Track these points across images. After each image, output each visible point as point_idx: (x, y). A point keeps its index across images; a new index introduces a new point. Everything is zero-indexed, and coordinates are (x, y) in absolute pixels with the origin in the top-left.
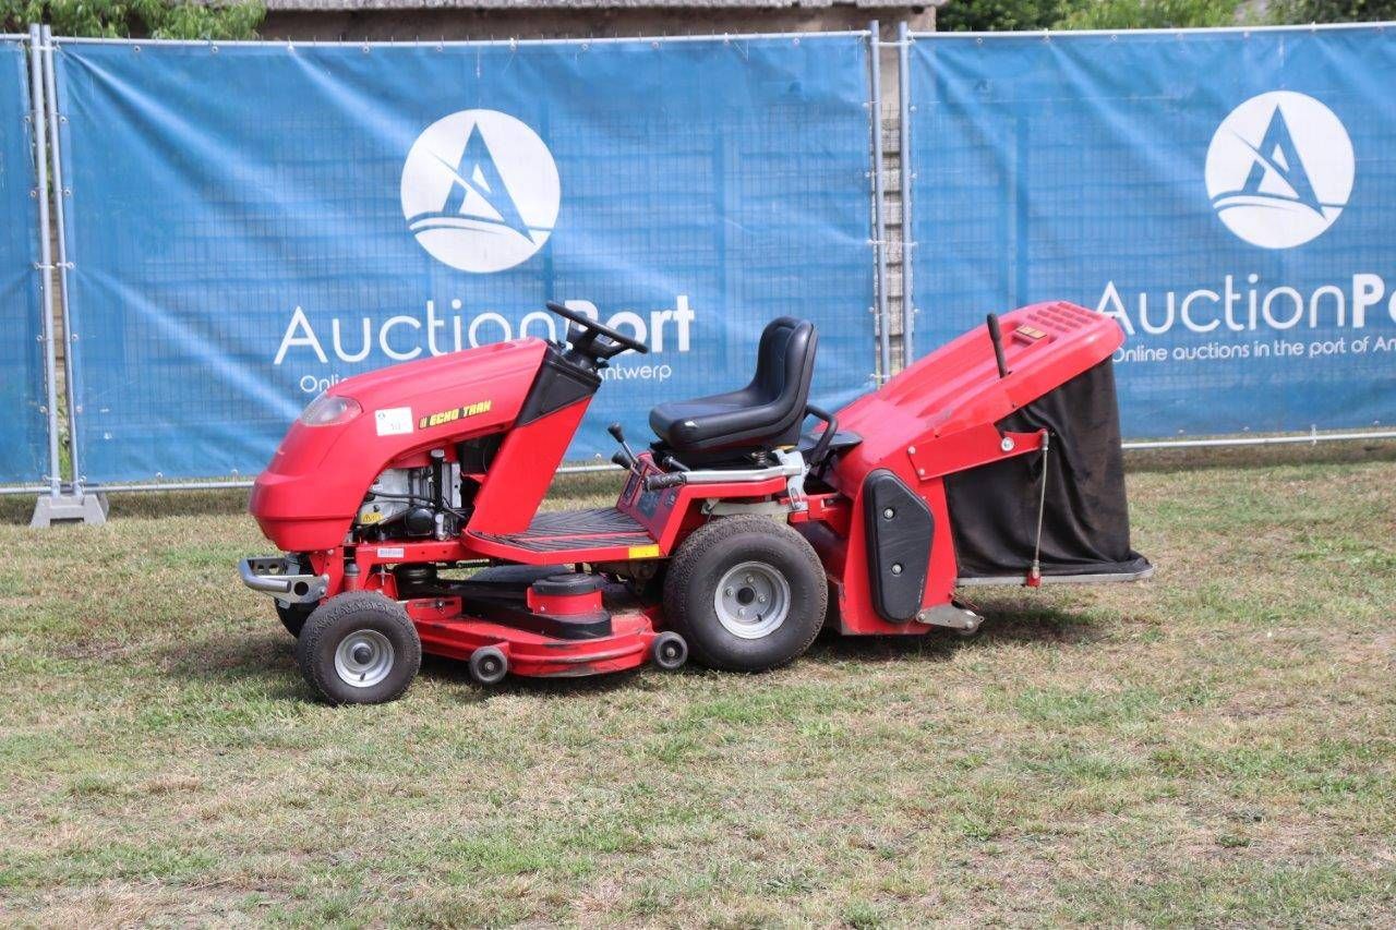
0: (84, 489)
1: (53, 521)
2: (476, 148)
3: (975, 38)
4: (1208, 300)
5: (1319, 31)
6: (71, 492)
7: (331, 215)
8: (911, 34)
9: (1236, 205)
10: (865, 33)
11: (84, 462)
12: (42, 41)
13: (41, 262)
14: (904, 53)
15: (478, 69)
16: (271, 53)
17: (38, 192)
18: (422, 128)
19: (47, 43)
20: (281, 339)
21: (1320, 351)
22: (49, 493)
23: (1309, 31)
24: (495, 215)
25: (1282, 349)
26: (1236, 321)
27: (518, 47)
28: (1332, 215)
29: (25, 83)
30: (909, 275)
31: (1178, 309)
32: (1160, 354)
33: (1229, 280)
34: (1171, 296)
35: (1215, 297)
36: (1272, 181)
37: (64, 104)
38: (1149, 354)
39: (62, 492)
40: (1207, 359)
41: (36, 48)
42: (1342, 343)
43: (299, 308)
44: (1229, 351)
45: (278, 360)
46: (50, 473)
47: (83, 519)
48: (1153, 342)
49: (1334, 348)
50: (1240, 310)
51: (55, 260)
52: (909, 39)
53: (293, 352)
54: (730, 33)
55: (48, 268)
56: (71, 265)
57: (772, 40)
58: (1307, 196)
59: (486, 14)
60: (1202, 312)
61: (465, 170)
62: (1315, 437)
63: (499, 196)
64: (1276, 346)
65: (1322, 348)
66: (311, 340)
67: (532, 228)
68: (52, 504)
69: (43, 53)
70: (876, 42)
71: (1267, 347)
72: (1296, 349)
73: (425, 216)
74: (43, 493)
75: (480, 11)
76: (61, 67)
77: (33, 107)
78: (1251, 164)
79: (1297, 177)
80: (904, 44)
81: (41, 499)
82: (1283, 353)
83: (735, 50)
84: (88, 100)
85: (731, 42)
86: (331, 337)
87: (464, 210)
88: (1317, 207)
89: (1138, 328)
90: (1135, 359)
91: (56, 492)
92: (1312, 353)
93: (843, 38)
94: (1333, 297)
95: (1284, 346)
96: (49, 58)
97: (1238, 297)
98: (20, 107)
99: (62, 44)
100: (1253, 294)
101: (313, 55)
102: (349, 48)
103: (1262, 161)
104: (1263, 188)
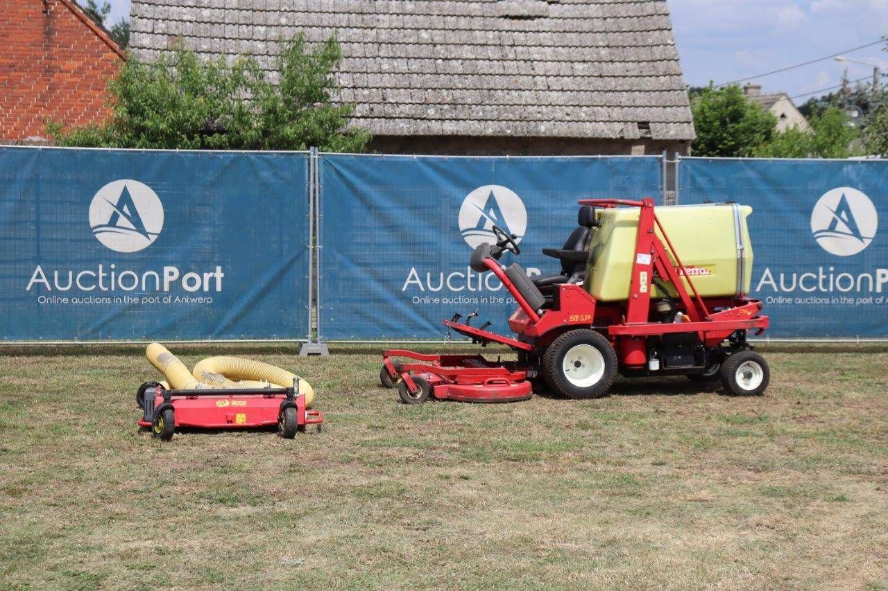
0: (321, 341)
1: (309, 354)
2: (492, 203)
4: (812, 277)
6: (316, 342)
8: (680, 157)
9: (824, 236)
10: (660, 156)
11: (322, 329)
12: (314, 153)
13: (309, 245)
14: (677, 166)
15: (493, 167)
16: (407, 160)
17: (309, 215)
18: (468, 193)
19: (316, 154)
22: (307, 342)
23: (857, 162)
27: (510, 159)
28: (868, 242)
29: (307, 171)
31: (798, 281)
32: (789, 301)
33: (821, 269)
34: (795, 275)
35: (815, 276)
36: (841, 226)
37: (321, 180)
38: (785, 300)
39: (313, 342)
41: (312, 156)
42: (871, 299)
44: (821, 300)
45: (404, 289)
46: (307, 334)
47: (321, 354)
48: (786, 295)
50: (826, 282)
51: (314, 244)
52: (680, 159)
54: (602, 155)
55: (311, 247)
56: (321, 247)
57: (620, 158)
58: (856, 233)
60: (809, 282)
64: (841, 299)
65: (862, 301)
66: (418, 281)
68: (309, 347)
69: (314, 159)
70: (665, 161)
71: (838, 299)
72: (851, 301)
73: (468, 230)
74: (304, 342)
76: (321, 165)
77: (309, 180)
78: (832, 218)
79: (851, 224)
80: (677, 161)
81: (303, 345)
83: (603, 162)
84: (331, 178)
85: (602, 158)
86: (426, 280)
87: (485, 228)
88: (861, 238)
89: (779, 288)
90: (777, 302)
91: (310, 341)
92: (858, 302)
93: (651, 158)
94: (867, 278)
95: (845, 299)
96: (317, 161)
97: (825, 277)
98: (304, 181)
99: (322, 155)
100: (832, 276)
101: (424, 161)
102: (439, 158)
103: (837, 218)
104: (837, 229)
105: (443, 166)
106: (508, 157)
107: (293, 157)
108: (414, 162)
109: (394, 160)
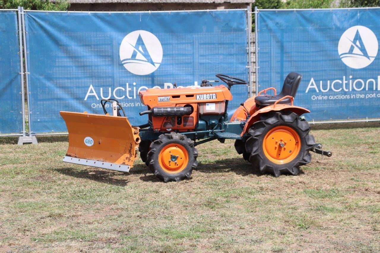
0: (32, 135)
1: (24, 144)
2: (140, 41)
3: (276, 11)
4: (339, 83)
5: (368, 9)
6: (28, 135)
7: (101, 60)
9: (346, 57)
10: (246, 9)
11: (32, 127)
12: (21, 11)
13: (21, 72)
14: (256, 15)
15: (140, 19)
16: (84, 15)
17: (20, 53)
18: (125, 36)
19: (23, 12)
20: (86, 94)
21: (368, 97)
22: (22, 136)
23: (366, 9)
24: (145, 59)
25: (358, 96)
26: (346, 88)
27: (151, 13)
28: (372, 60)
29: (16, 23)
30: (257, 76)
31: (330, 85)
32: (325, 98)
33: (344, 77)
34: (329, 82)
35: (341, 82)
36: (356, 50)
37: (27, 29)
38: (323, 98)
39: (26, 135)
40: (338, 99)
41: (19, 13)
42: (375, 94)
43: (91, 85)
44: (344, 97)
45: (86, 99)
46: (22, 130)
47: (32, 143)
48: (323, 94)
49: (373, 96)
50: (347, 85)
51: (24, 71)
52: (257, 11)
53: (90, 97)
54: (209, 9)
55: (22, 73)
56: (29, 73)
57: (221, 11)
58: (365, 54)
59: (129, 5)
60: (337, 86)
61: (137, 47)
62: (367, 120)
63: (146, 55)
64: (357, 95)
65: (369, 96)
66: (95, 94)
67: (155, 63)
68: (23, 139)
69: (21, 14)
70: (249, 12)
71: (354, 96)
72: (362, 96)
73: (126, 60)
75: (127, 3)
76: (26, 19)
77: (18, 29)
78: (351, 45)
79: (363, 49)
81: (20, 137)
82: (359, 97)
83: (210, 14)
84: (34, 27)
85: (209, 12)
86: (100, 93)
87: (137, 58)
88: (368, 57)
89: (320, 90)
90: (319, 99)
91: (24, 135)
92: (367, 97)
93: (240, 11)
94: (372, 82)
95: (359, 96)
96: (23, 16)
97: (347, 82)
98: (15, 29)
99: (26, 12)
100: (351, 81)
101: (95, 15)
102: (105, 13)
103: (353, 45)
104: (354, 52)
105: (108, 18)
106: (150, 12)
107: (6, 14)
108: (88, 16)
109: (76, 15)
